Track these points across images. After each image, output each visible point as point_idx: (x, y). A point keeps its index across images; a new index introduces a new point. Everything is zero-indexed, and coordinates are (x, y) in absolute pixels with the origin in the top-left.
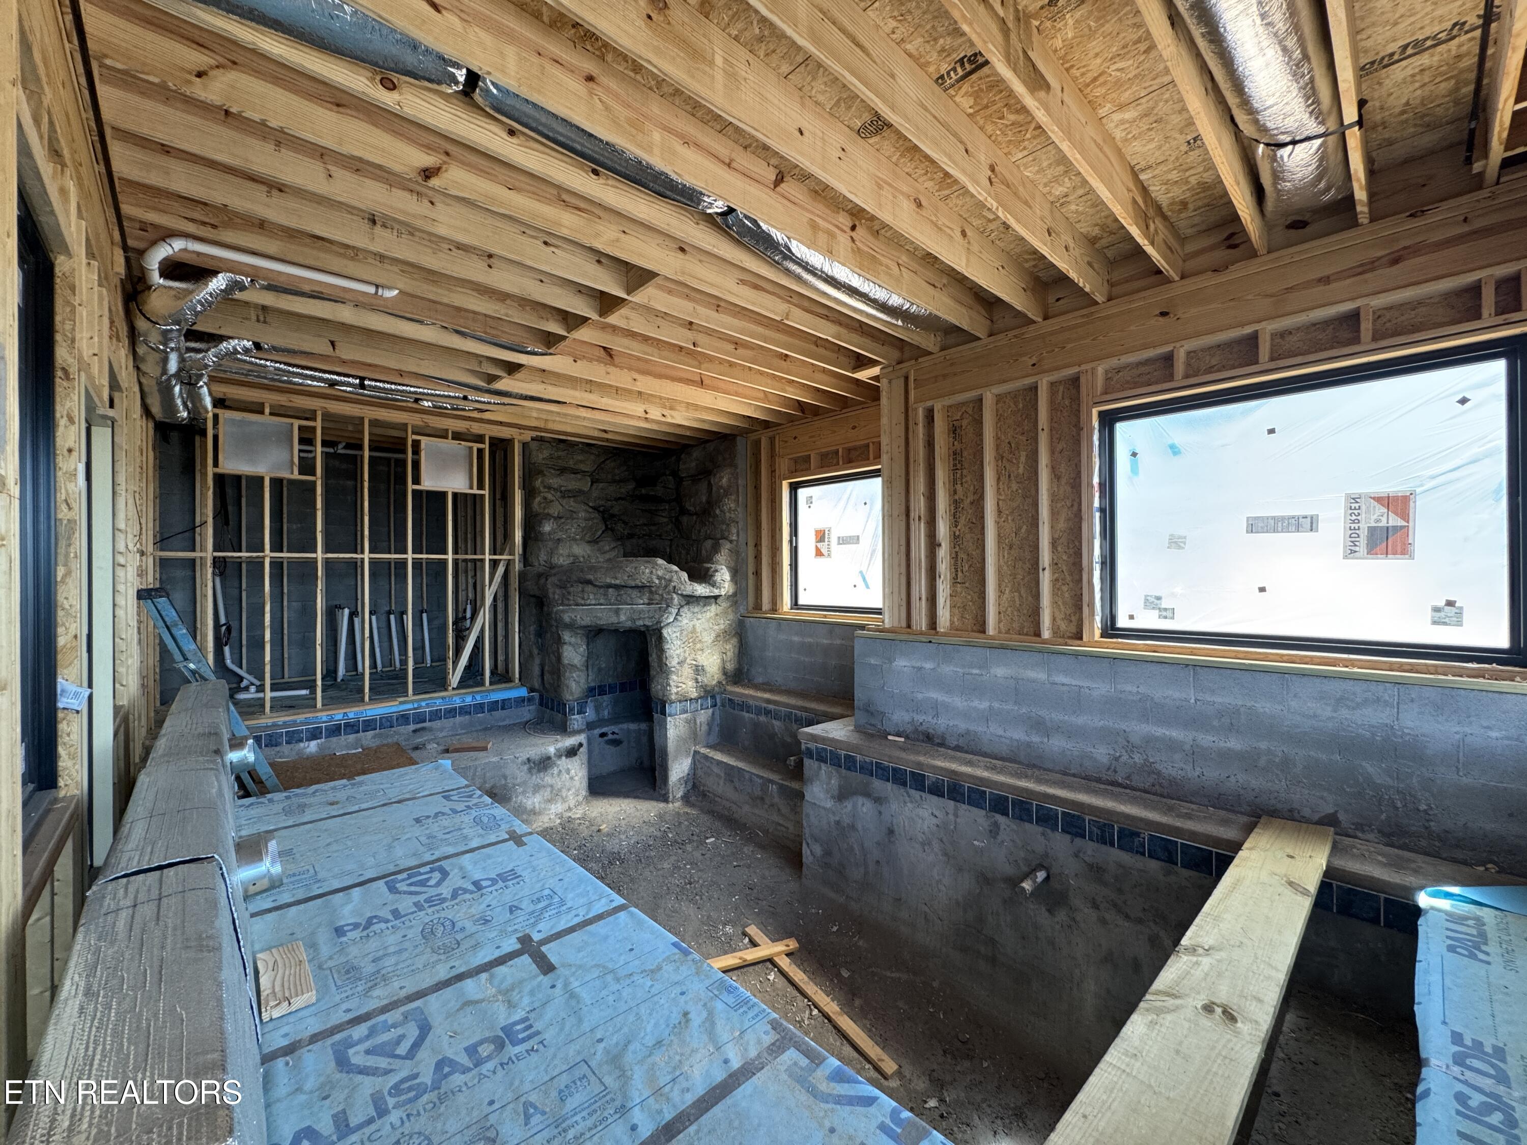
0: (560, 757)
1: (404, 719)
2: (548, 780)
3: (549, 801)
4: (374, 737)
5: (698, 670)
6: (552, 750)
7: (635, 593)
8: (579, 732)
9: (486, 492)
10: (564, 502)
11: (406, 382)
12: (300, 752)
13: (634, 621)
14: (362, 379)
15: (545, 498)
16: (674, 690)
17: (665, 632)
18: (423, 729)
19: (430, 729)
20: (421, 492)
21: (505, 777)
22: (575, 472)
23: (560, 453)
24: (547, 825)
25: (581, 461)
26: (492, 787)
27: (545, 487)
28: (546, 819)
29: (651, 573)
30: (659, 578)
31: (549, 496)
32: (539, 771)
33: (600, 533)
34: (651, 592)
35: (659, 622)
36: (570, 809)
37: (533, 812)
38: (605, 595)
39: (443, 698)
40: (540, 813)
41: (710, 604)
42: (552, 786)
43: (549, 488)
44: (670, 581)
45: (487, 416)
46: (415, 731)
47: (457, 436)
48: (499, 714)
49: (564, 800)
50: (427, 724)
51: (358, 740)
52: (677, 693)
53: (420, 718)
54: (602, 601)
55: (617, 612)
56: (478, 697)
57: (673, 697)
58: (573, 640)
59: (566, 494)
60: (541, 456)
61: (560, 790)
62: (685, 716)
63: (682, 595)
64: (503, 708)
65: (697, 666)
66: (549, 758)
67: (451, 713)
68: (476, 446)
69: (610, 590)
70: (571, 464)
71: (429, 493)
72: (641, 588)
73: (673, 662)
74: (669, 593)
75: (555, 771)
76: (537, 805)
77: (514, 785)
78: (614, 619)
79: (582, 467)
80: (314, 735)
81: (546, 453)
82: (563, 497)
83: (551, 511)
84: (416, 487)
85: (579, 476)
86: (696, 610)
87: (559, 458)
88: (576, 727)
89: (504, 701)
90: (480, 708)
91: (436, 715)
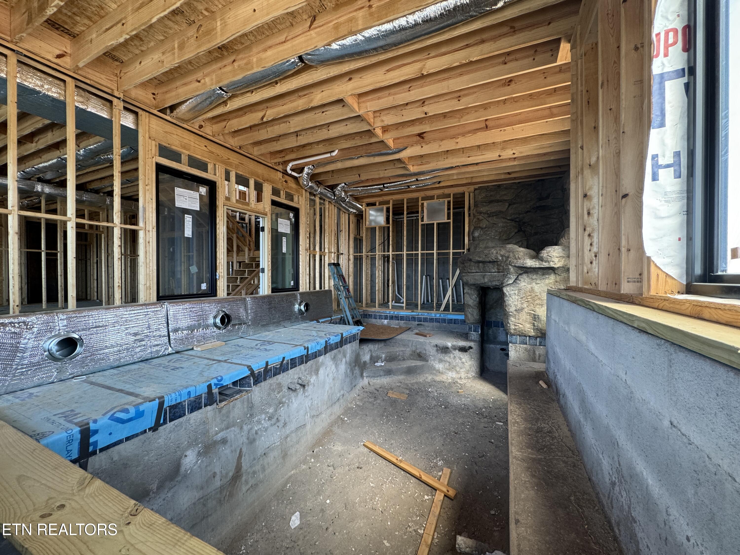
0: (455, 349)
1: (414, 319)
2: (447, 358)
3: (449, 370)
4: (404, 323)
5: (535, 318)
6: (449, 345)
7: (491, 265)
8: (471, 341)
9: (451, 221)
10: (490, 219)
11: (392, 181)
12: (382, 323)
13: (491, 281)
14: (383, 184)
15: (478, 219)
16: (513, 327)
17: (505, 290)
18: (421, 324)
19: (424, 325)
20: (424, 224)
21: (426, 350)
22: (498, 201)
23: (492, 193)
24: (443, 380)
25: (505, 195)
26: (420, 352)
27: (478, 213)
28: (445, 377)
29: (497, 253)
30: (502, 256)
31: (481, 217)
32: (442, 352)
33: (513, 234)
34: (498, 265)
35: (502, 283)
36: (461, 378)
37: (439, 371)
38: (478, 267)
39: (428, 313)
40: (442, 373)
41: (549, 274)
42: (449, 363)
43: (481, 213)
44: (508, 257)
45: (442, 185)
46: (418, 325)
47: (439, 197)
48: (452, 325)
49: (458, 372)
50: (422, 323)
51: (399, 323)
52: (515, 329)
53: (420, 320)
54: (477, 271)
55: (484, 277)
56: (442, 316)
57: (512, 331)
58: (469, 291)
59: (490, 215)
60: (480, 197)
61: (455, 366)
62: (525, 346)
63: (515, 266)
64: (454, 323)
65: (535, 315)
66: (447, 348)
67: (432, 320)
68: (446, 200)
69: (480, 264)
70: (498, 197)
71: (427, 225)
72: (493, 262)
73: (511, 309)
74: (507, 265)
75: (452, 356)
76: (441, 369)
77: (430, 355)
78: (482, 281)
79: (505, 198)
80: (386, 318)
81: (483, 195)
82: (489, 217)
83: (481, 225)
84: (423, 223)
85: (500, 203)
86: (534, 277)
87: (491, 196)
88: (473, 338)
89: (455, 320)
90: (444, 320)
91: (425, 320)
